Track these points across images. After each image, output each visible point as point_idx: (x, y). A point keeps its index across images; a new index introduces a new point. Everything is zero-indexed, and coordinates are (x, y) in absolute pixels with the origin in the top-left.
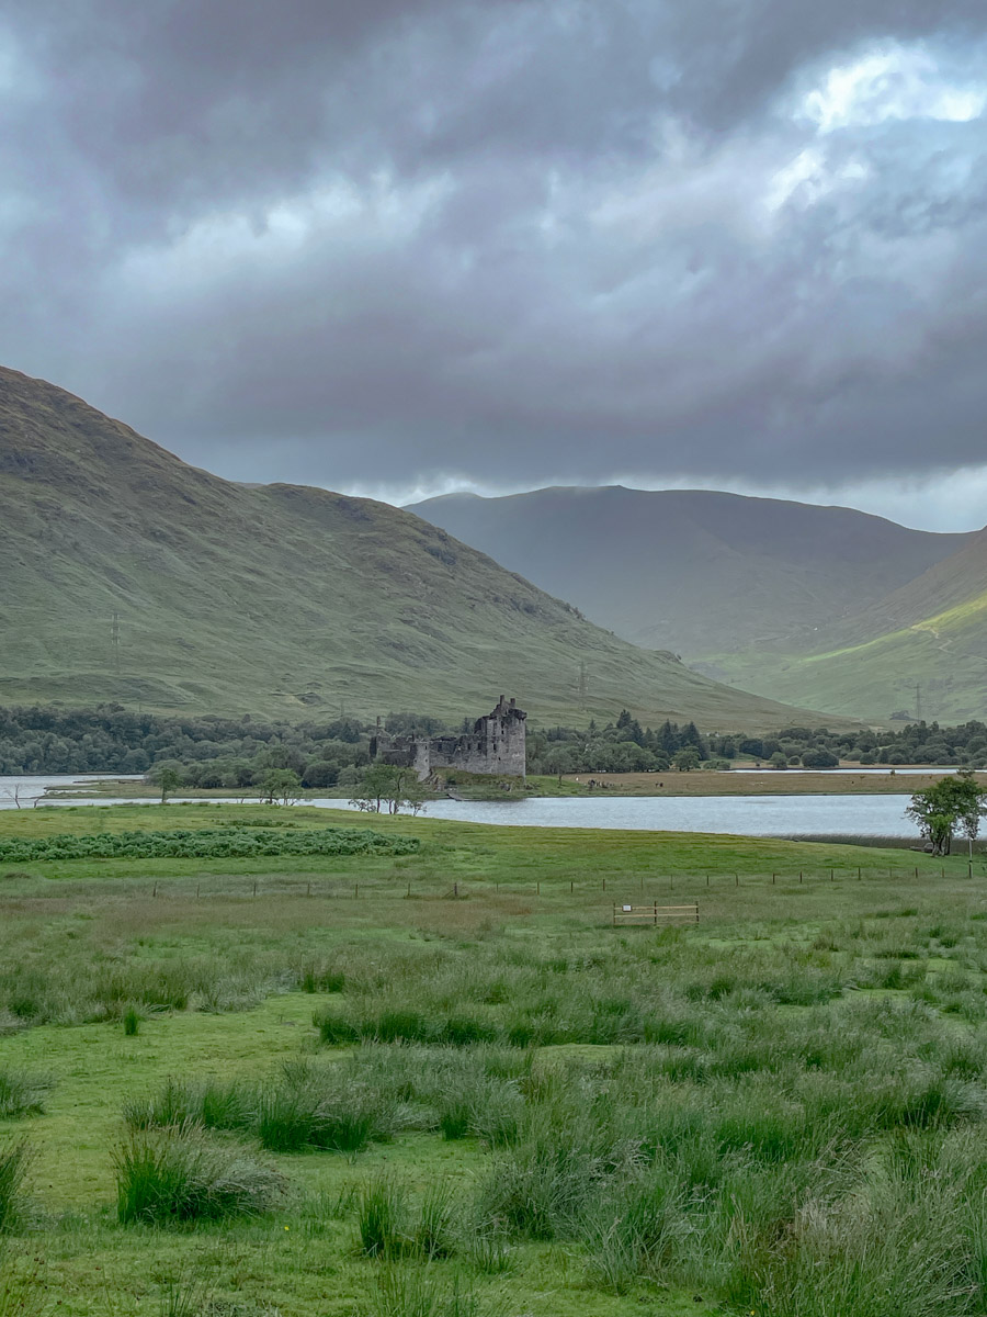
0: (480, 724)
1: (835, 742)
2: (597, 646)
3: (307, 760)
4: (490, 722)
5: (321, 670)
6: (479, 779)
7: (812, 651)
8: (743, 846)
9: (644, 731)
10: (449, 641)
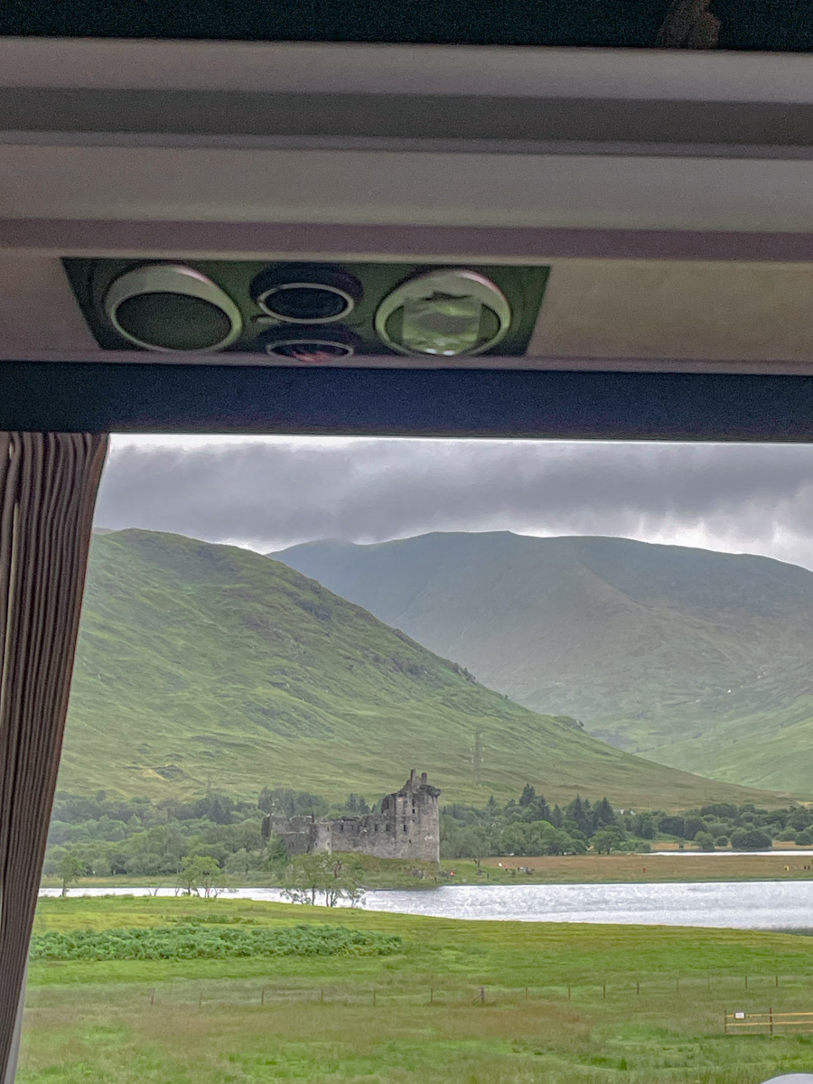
0: (388, 802)
1: (764, 819)
2: (489, 712)
3: (188, 844)
4: (400, 800)
5: (181, 739)
6: (389, 865)
7: (726, 716)
8: (755, 942)
9: (552, 808)
10: (325, 706)
